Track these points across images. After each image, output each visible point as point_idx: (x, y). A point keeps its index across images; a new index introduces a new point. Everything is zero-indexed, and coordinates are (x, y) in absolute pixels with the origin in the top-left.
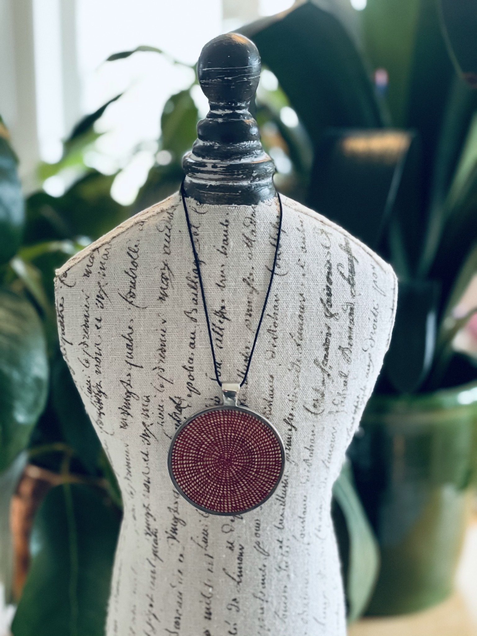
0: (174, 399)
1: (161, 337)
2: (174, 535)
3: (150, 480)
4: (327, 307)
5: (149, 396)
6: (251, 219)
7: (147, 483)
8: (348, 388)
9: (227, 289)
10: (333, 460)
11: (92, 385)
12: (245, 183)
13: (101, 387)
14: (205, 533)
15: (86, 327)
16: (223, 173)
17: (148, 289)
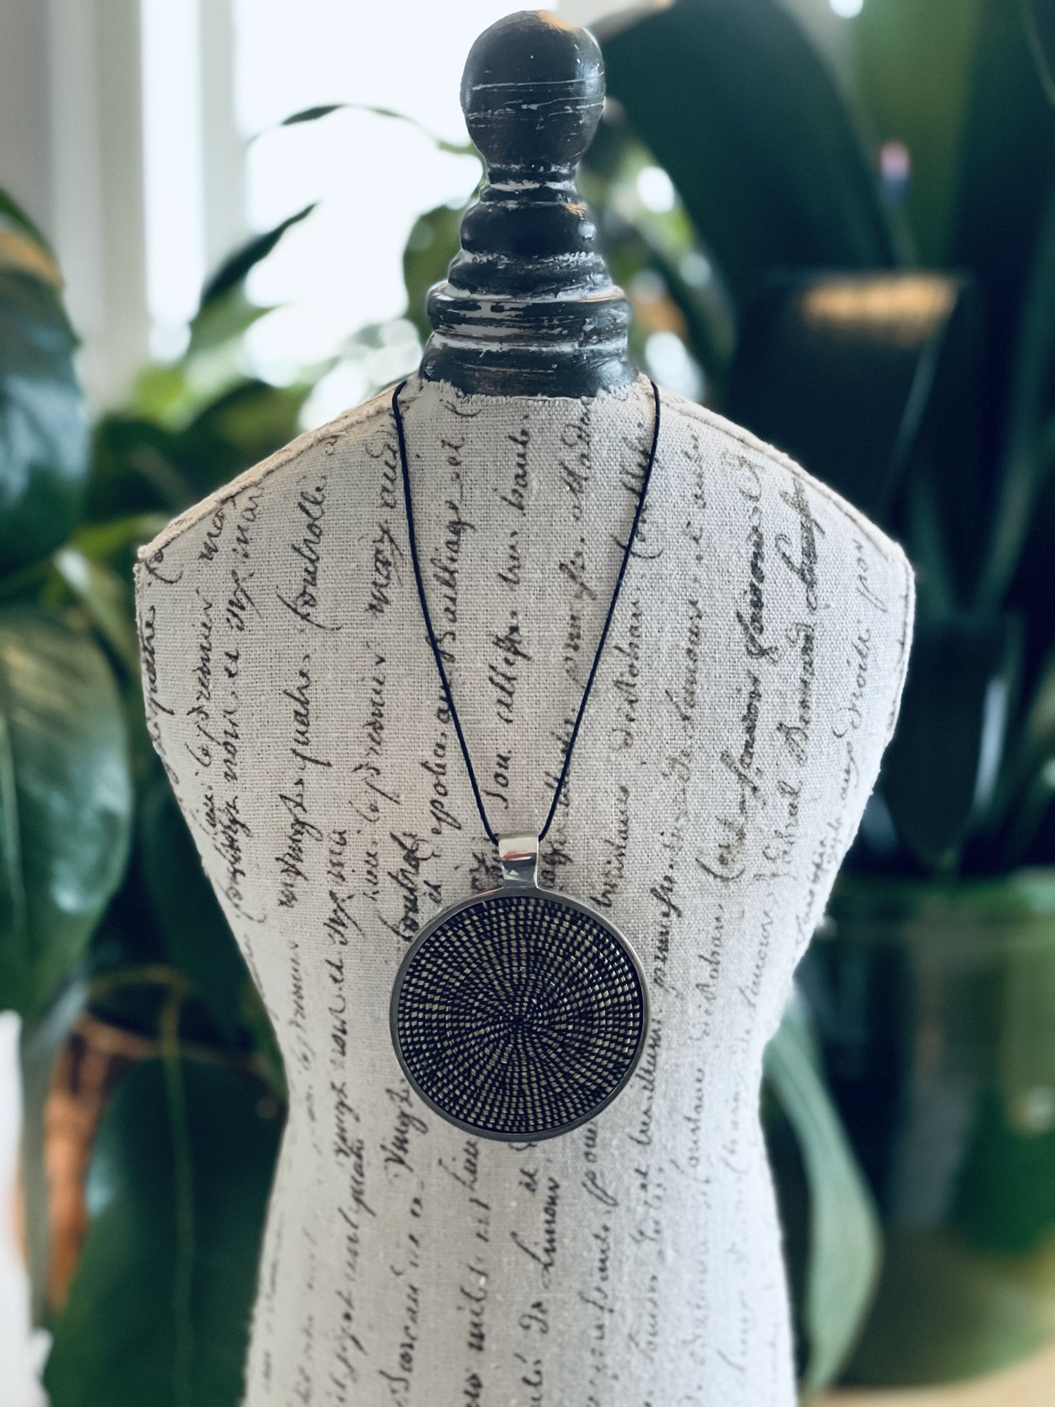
0: (402, 838)
1: (374, 696)
2: (401, 1153)
3: (347, 1027)
4: (753, 632)
5: (345, 832)
6: (580, 428)
7: (339, 1034)
8: (800, 821)
9: (523, 588)
10: (765, 986)
11: (216, 806)
12: (567, 348)
13: (237, 812)
14: (472, 1150)
15: (203, 672)
16: (517, 324)
17: (344, 585)
